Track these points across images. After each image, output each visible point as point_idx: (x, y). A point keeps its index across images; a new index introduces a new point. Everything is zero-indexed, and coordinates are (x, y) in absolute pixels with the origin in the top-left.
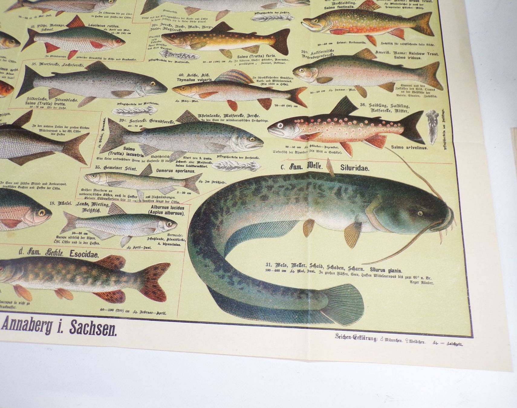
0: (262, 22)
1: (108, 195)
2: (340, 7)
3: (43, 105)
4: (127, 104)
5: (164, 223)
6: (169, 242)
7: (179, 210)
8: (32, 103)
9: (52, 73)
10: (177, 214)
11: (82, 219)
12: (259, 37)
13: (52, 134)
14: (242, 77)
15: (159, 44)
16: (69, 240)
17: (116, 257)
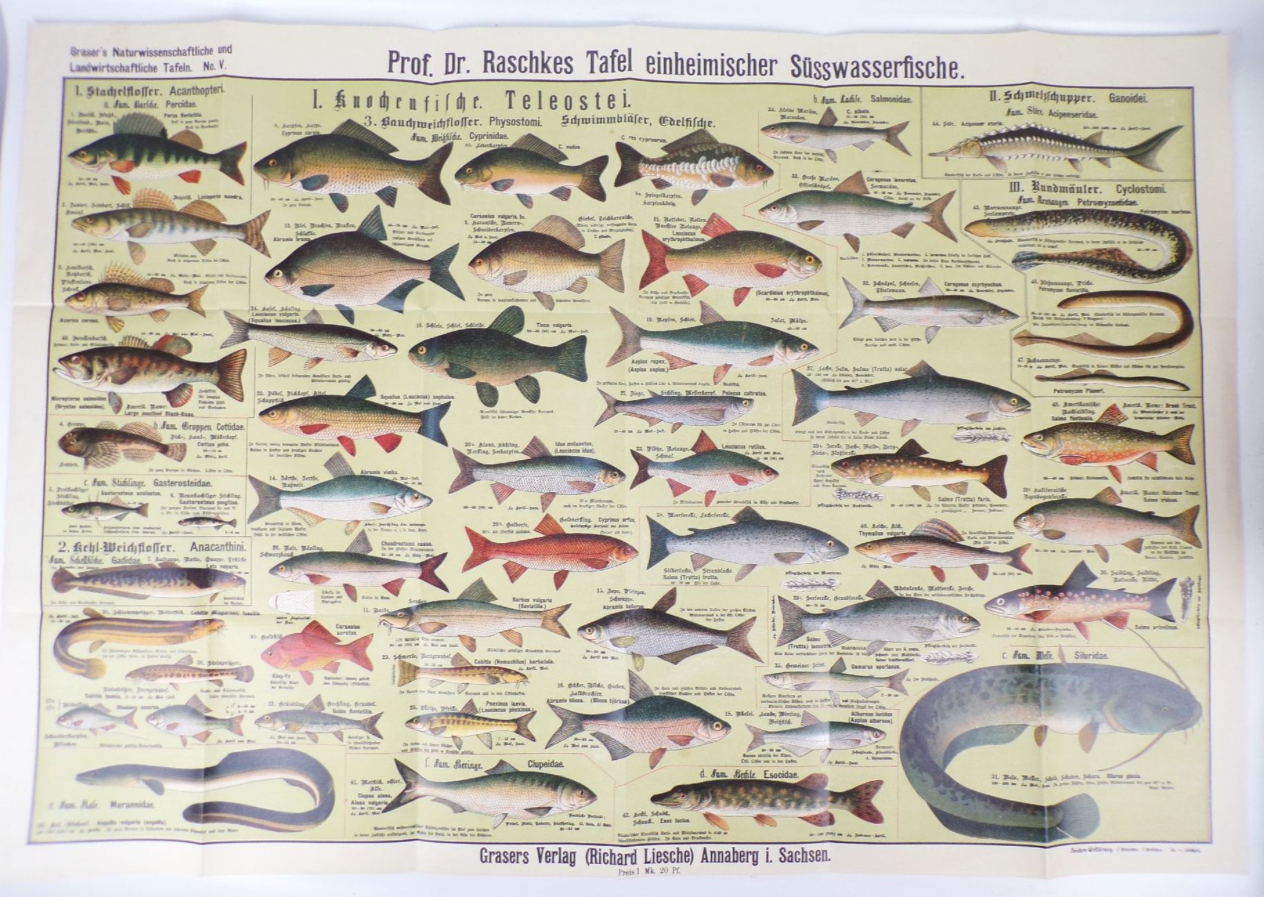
0: (968, 442)
1: (798, 701)
2: (1074, 419)
3: (688, 580)
5: (871, 733)
6: (879, 755)
7: (887, 716)
8: (673, 578)
9: (690, 530)
10: (884, 721)
11: (770, 733)
12: (966, 469)
13: (708, 620)
15: (829, 478)
16: (760, 759)
17: (817, 775)
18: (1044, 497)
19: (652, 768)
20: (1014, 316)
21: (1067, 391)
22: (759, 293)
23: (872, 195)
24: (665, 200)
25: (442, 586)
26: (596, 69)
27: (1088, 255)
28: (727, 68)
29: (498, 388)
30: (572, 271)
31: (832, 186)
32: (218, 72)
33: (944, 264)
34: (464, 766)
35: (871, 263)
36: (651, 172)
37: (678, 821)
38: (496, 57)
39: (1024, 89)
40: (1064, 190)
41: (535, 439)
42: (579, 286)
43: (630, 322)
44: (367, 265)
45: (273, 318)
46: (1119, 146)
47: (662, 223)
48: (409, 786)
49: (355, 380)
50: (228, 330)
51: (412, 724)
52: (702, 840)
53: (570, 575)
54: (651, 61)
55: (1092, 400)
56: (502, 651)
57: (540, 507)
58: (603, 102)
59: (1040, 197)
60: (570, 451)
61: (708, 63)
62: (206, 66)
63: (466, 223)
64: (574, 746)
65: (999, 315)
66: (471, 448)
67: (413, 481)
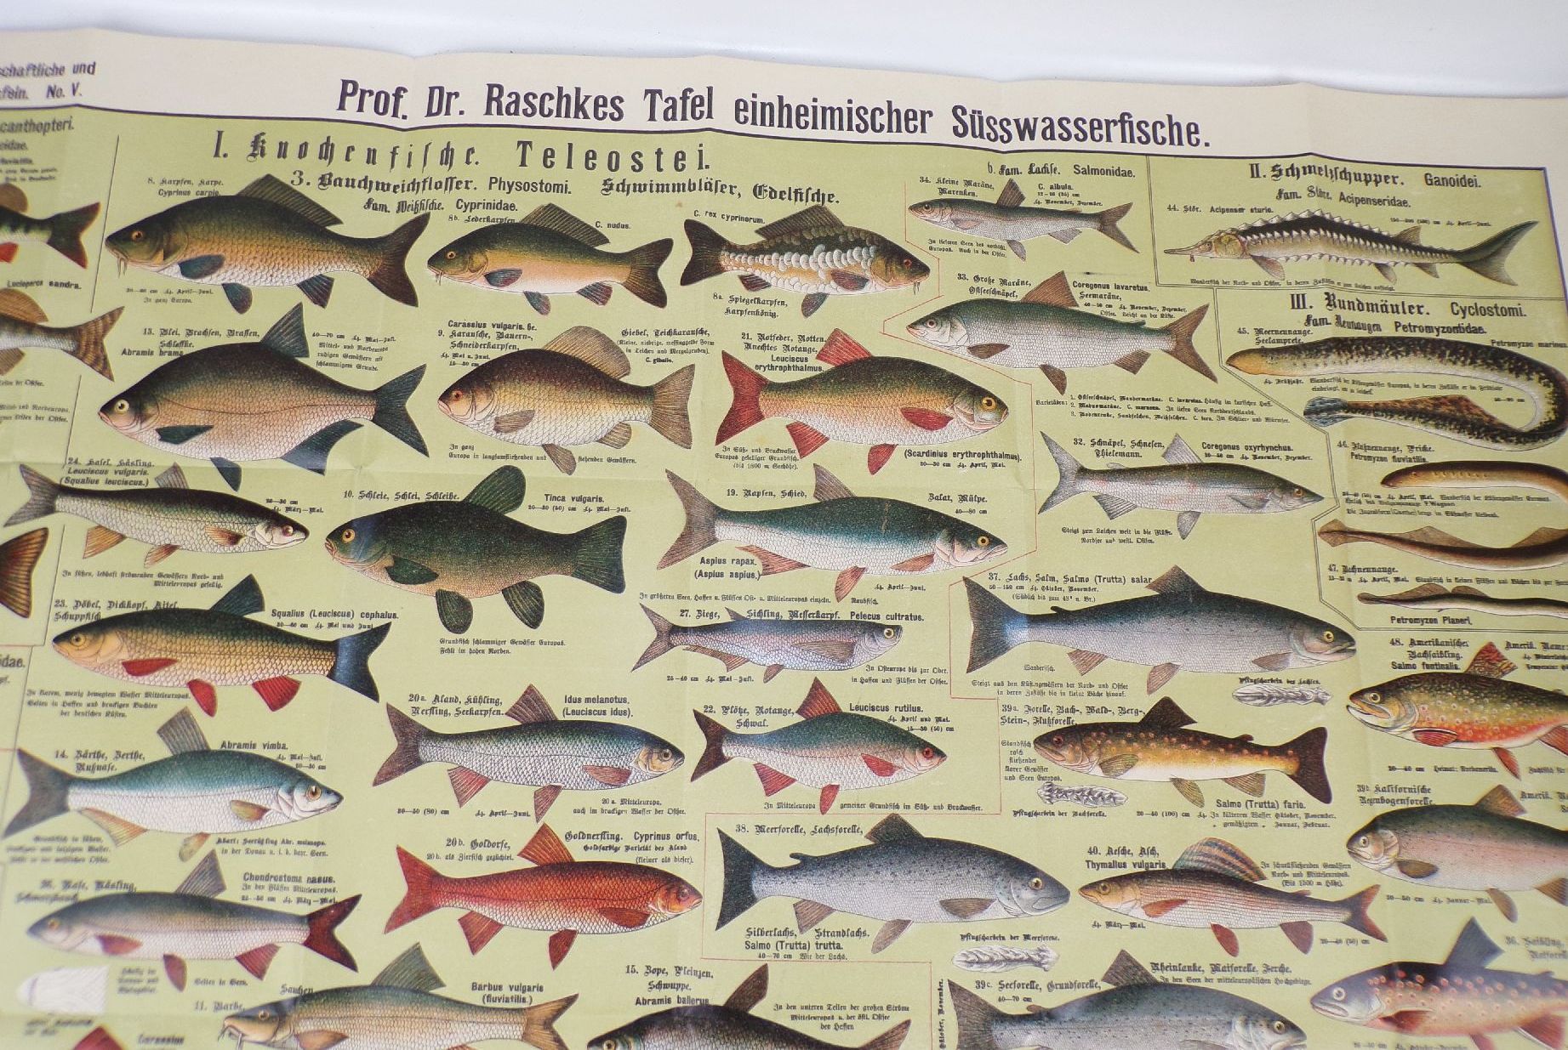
0: (1259, 705)
2: (1428, 666)
4: (984, 938)
8: (762, 946)
9: (793, 856)
12: (1259, 750)
13: (823, 1027)
14: (1235, 862)
15: (1032, 765)
18: (1392, 802)
20: (1315, 497)
21: (1411, 621)
22: (909, 453)
23: (1082, 308)
24: (760, 307)
25: (345, 959)
26: (659, 114)
27: (1420, 406)
28: (856, 121)
29: (473, 602)
30: (608, 413)
31: (1020, 294)
32: (68, 99)
33: (1199, 415)
35: (1085, 410)
36: (739, 266)
38: (506, 93)
39: (1299, 163)
40: (1372, 307)
41: (531, 690)
42: (618, 436)
43: (698, 496)
44: (271, 396)
45: (102, 478)
46: (1448, 248)
47: (755, 342)
49: (230, 583)
50: (23, 495)
53: (579, 940)
54: (742, 106)
55: (1455, 636)
57: (532, 812)
58: (668, 161)
59: (1338, 318)
60: (590, 713)
61: (828, 112)
62: (52, 91)
63: (440, 333)
65: (1292, 495)
66: (419, 704)
67: (312, 762)
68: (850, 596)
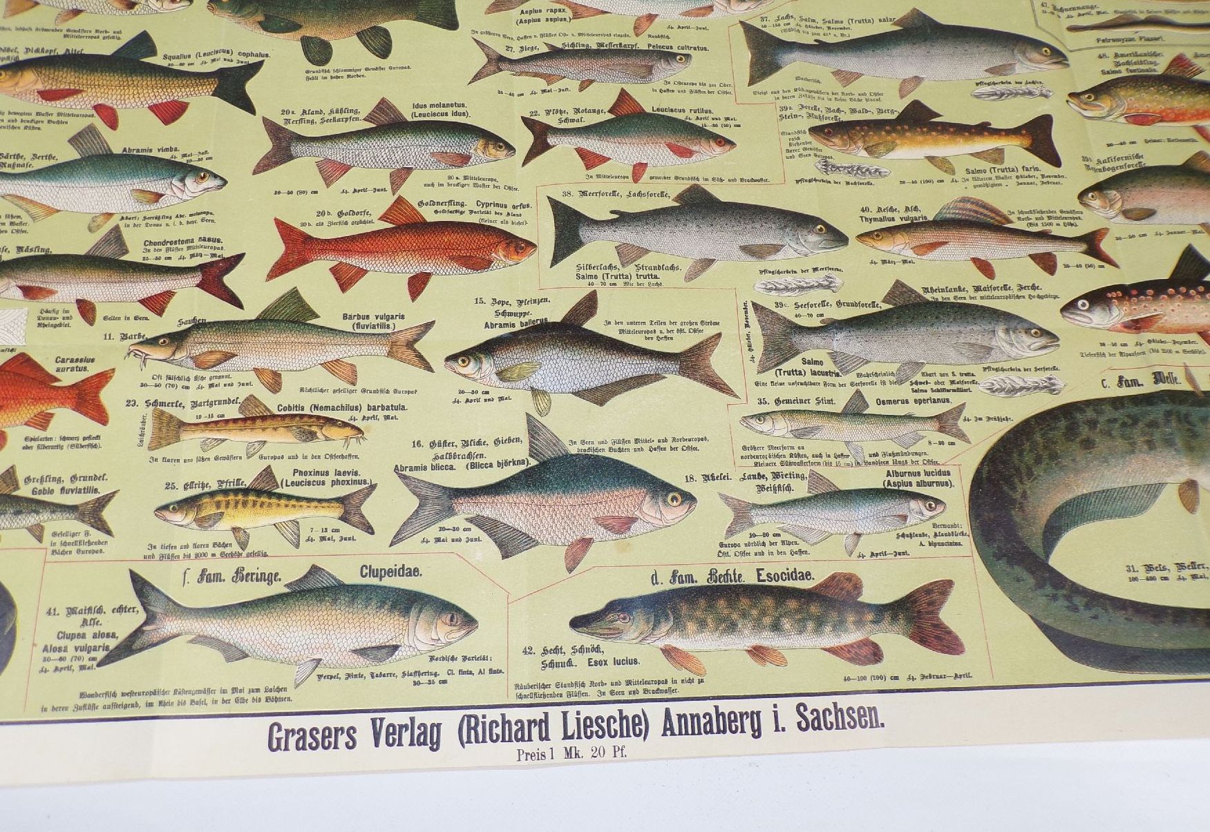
0: (994, 100)
1: (799, 455)
2: (1131, 71)
3: (614, 281)
4: (779, 272)
5: (920, 503)
6: (939, 539)
7: (943, 476)
8: (591, 277)
9: (612, 212)
10: (938, 484)
11: (761, 507)
12: (997, 132)
13: (647, 338)
14: (986, 212)
15: (808, 146)
16: (748, 550)
17: (845, 575)
18: (1113, 169)
19: (570, 571)
21: (1114, 40)
25: (235, 301)
29: (332, 43)
34: (249, 577)
37: (617, 662)
41: (383, 102)
48: (150, 619)
51: (167, 514)
52: (661, 693)
53: (433, 281)
55: (1150, 50)
56: (322, 391)
57: (389, 187)
60: (434, 115)
64: (438, 540)
66: (290, 116)
67: (201, 156)
68: (647, 32)
